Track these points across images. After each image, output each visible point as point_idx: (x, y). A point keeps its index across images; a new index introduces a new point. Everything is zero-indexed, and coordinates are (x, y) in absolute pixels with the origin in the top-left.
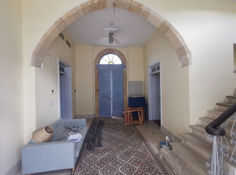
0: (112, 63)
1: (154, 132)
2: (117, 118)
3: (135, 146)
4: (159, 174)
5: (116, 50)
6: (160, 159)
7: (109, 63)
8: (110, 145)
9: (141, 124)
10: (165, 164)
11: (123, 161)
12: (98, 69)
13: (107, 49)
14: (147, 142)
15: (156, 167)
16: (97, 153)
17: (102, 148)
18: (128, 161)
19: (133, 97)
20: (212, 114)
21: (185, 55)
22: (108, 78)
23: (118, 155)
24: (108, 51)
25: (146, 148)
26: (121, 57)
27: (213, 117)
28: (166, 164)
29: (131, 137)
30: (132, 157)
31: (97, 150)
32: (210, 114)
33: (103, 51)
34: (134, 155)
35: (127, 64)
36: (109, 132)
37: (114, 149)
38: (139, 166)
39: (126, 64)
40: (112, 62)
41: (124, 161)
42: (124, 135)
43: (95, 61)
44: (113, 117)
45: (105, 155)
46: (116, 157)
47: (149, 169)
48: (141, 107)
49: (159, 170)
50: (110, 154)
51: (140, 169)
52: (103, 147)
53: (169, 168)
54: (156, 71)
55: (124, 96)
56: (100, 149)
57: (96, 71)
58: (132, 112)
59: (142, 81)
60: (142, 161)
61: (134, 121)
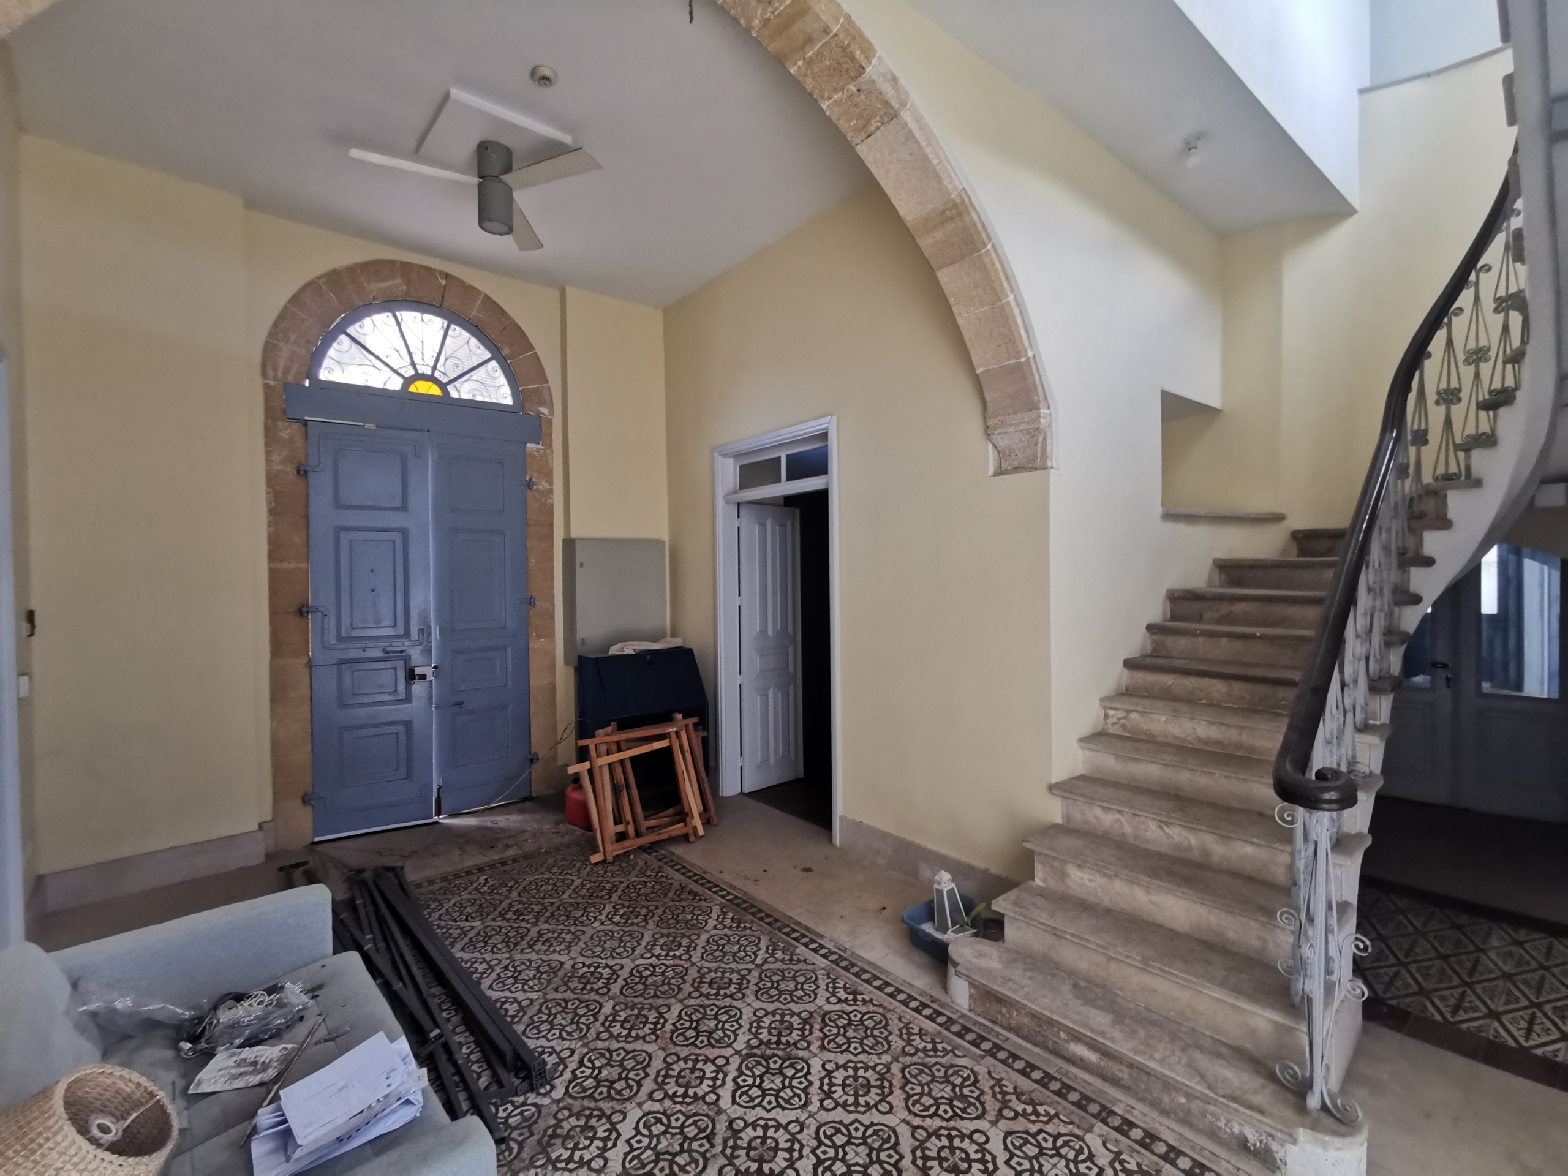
0: (436, 391)
1: (807, 866)
2: (487, 821)
3: (776, 985)
4: (1018, 1098)
5: (468, 290)
6: (963, 1016)
7: (408, 381)
8: (600, 1044)
9: (701, 832)
10: (998, 1029)
11: (783, 1117)
12: (305, 423)
13: (392, 263)
14: (822, 937)
15: (981, 1070)
16: (544, 1148)
17: (558, 1094)
18: (815, 1100)
19: (614, 650)
20: (1120, 714)
21: (1033, 415)
22: (404, 508)
23: (726, 1093)
24: (396, 285)
25: (845, 978)
26: (506, 351)
27: (1124, 726)
28: (1009, 1029)
29: (704, 937)
30: (816, 1064)
31: (529, 1124)
32: (1111, 713)
33: (351, 270)
34: (814, 1048)
35: (552, 412)
36: (511, 945)
37: (657, 1064)
38: (897, 1098)
39: (544, 410)
40: (431, 378)
41: (792, 1115)
42: (647, 937)
43: (269, 349)
44: (444, 820)
45: (626, 1129)
46: (720, 1111)
47: (956, 1097)
48: (679, 716)
49: (1003, 1075)
50: (657, 1107)
51: (917, 1121)
52: (560, 1084)
53: (1036, 1045)
54: (779, 480)
55: (534, 645)
56: (546, 1101)
57: (285, 435)
58: (632, 759)
59: (659, 543)
60: (888, 1067)
61: (652, 822)
